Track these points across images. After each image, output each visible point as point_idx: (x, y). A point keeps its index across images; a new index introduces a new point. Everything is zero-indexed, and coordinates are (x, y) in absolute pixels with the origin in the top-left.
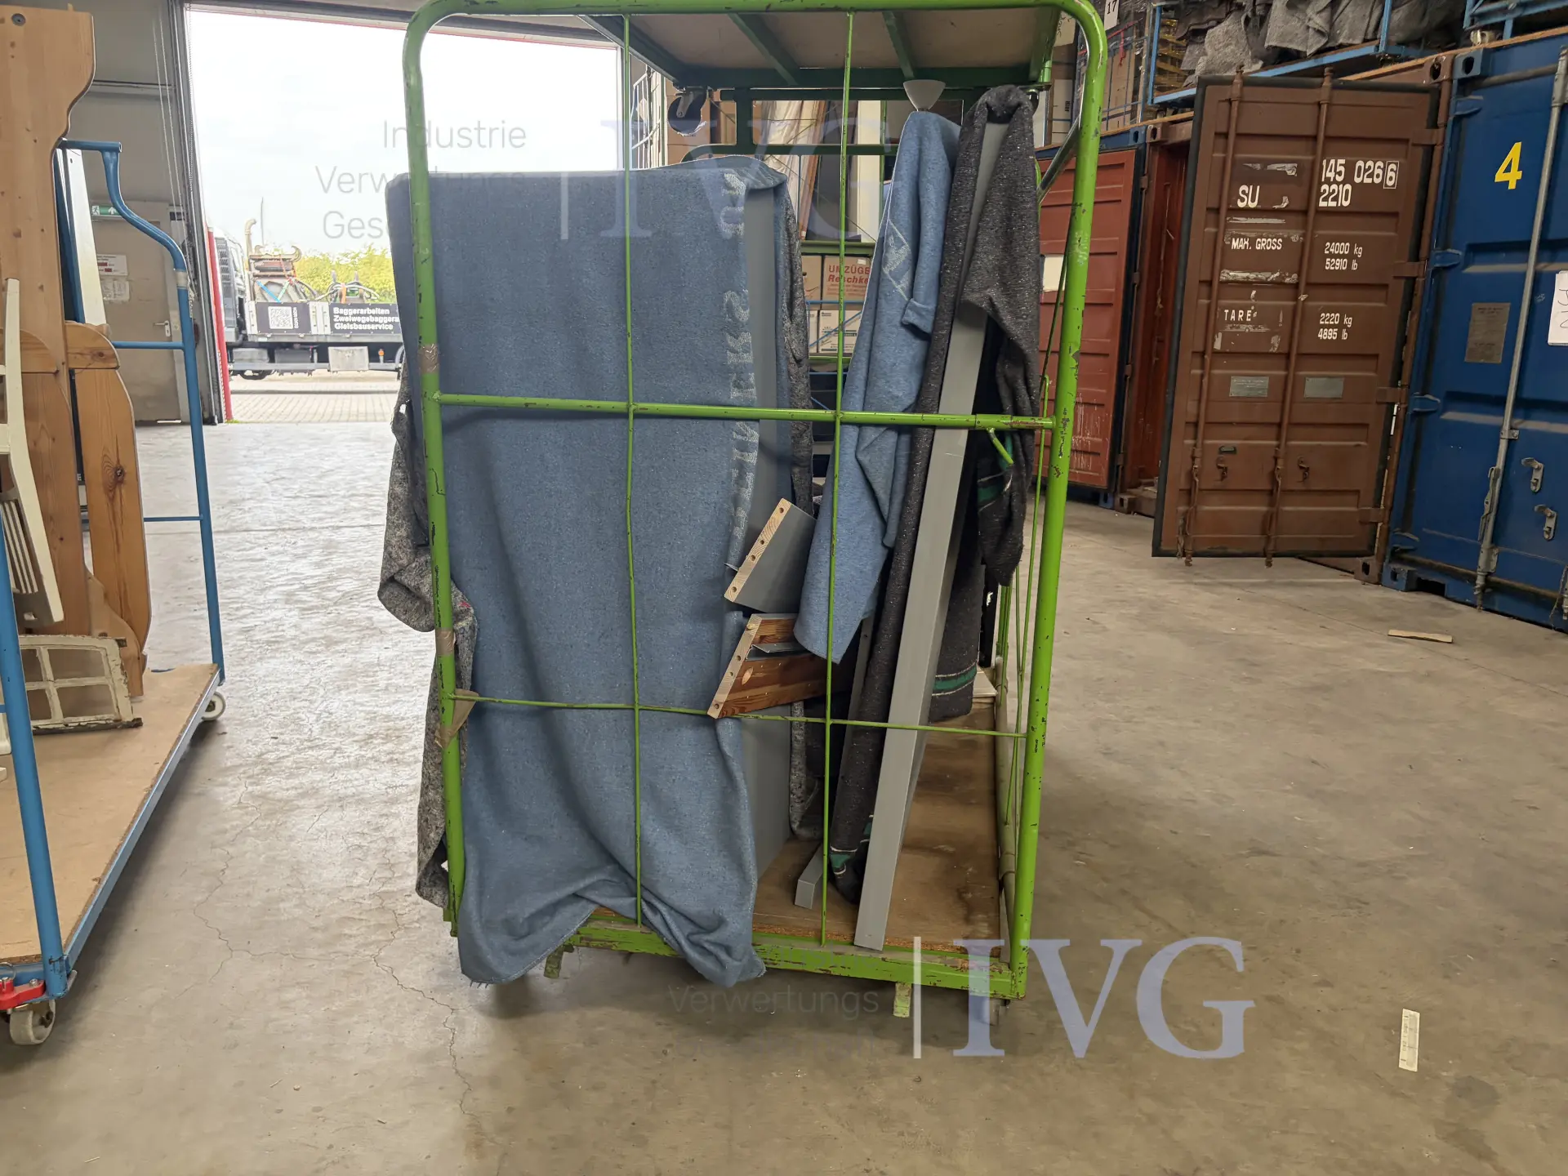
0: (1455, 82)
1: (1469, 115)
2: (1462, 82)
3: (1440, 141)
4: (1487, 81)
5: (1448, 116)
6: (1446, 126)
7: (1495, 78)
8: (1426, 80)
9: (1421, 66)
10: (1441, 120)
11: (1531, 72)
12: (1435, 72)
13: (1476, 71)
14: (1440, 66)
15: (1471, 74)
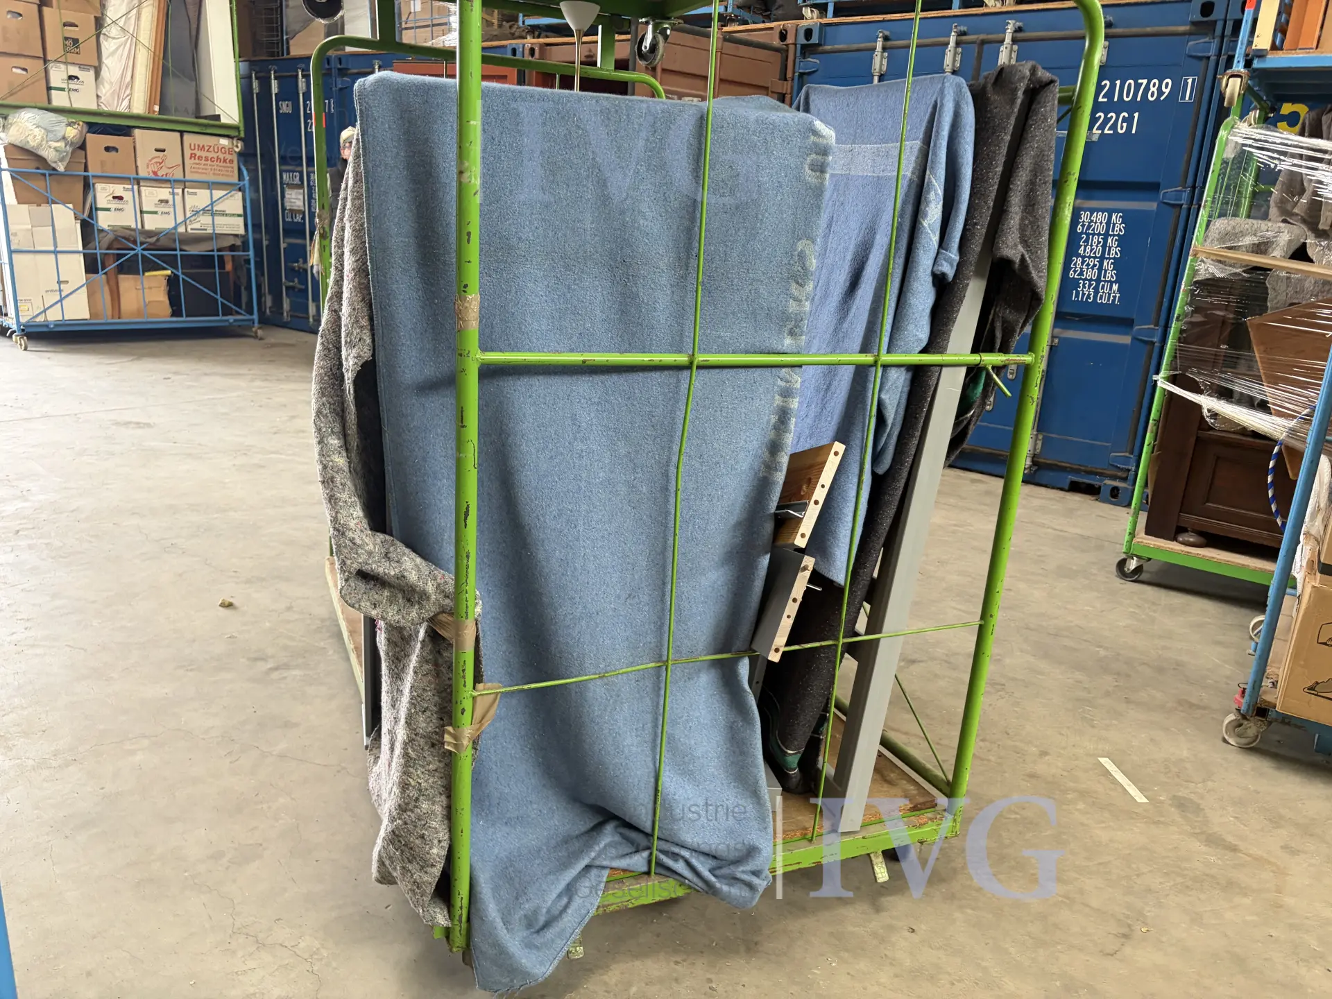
0: (799, 46)
1: (809, 74)
2: (803, 46)
3: (789, 91)
4: (821, 48)
5: (794, 73)
6: (793, 80)
7: (828, 47)
8: (776, 42)
9: (771, 29)
10: (789, 75)
11: (855, 46)
12: (783, 36)
13: (815, 39)
14: (786, 31)
15: (811, 42)
